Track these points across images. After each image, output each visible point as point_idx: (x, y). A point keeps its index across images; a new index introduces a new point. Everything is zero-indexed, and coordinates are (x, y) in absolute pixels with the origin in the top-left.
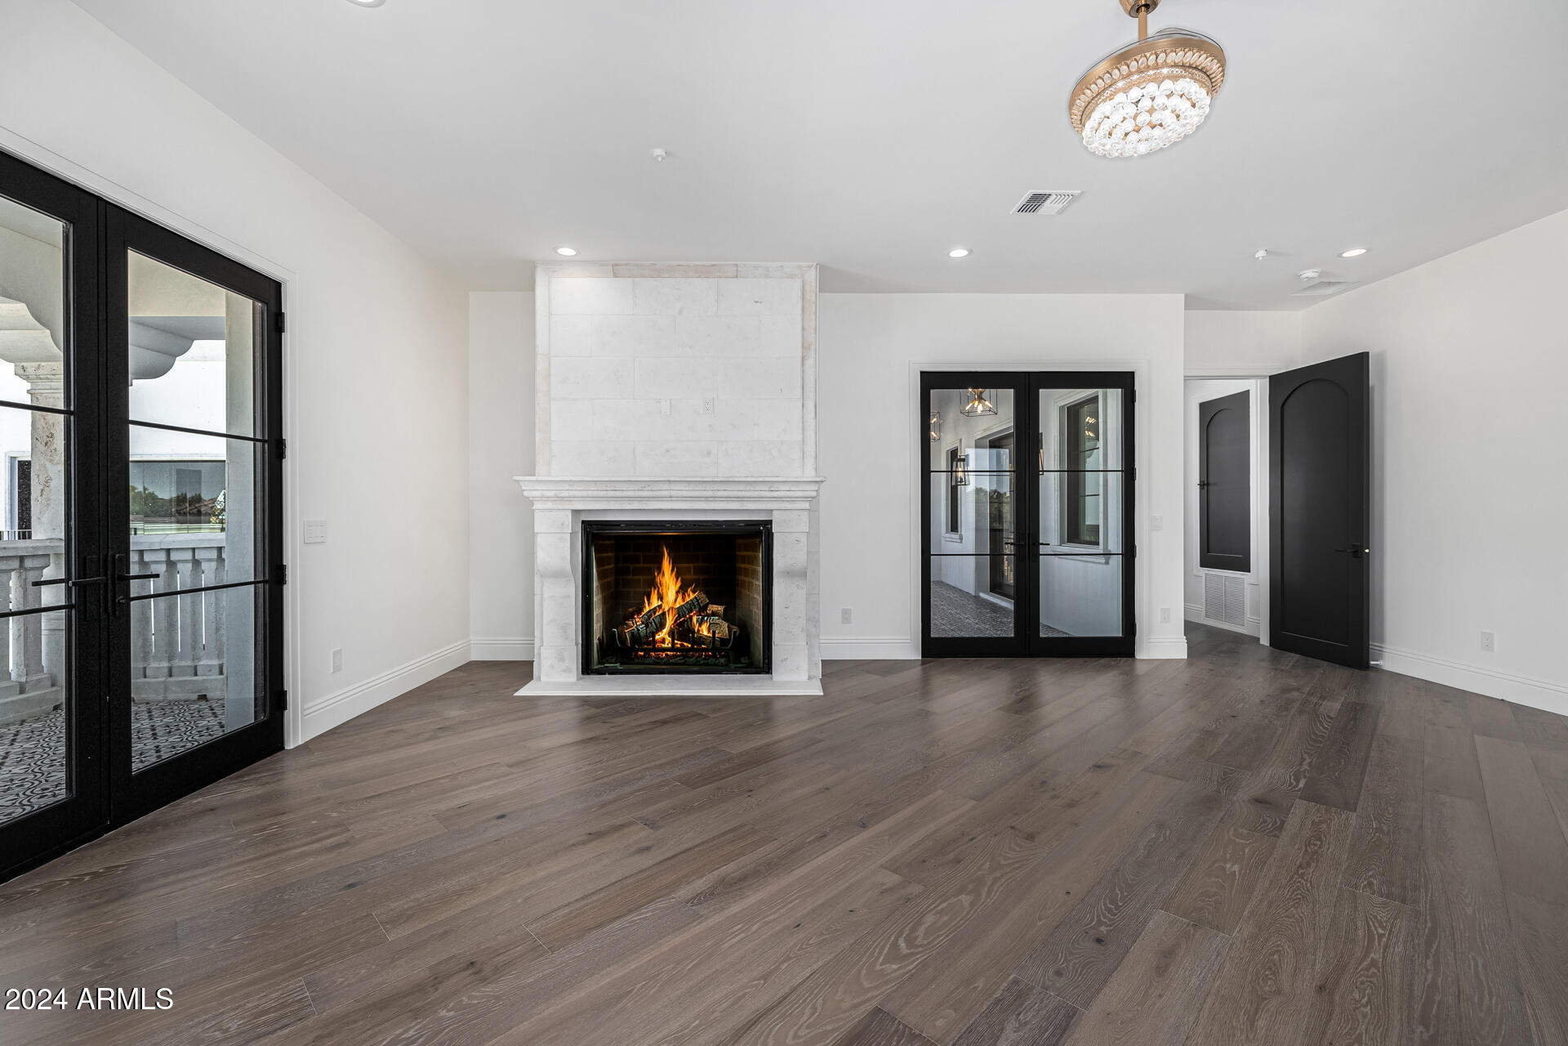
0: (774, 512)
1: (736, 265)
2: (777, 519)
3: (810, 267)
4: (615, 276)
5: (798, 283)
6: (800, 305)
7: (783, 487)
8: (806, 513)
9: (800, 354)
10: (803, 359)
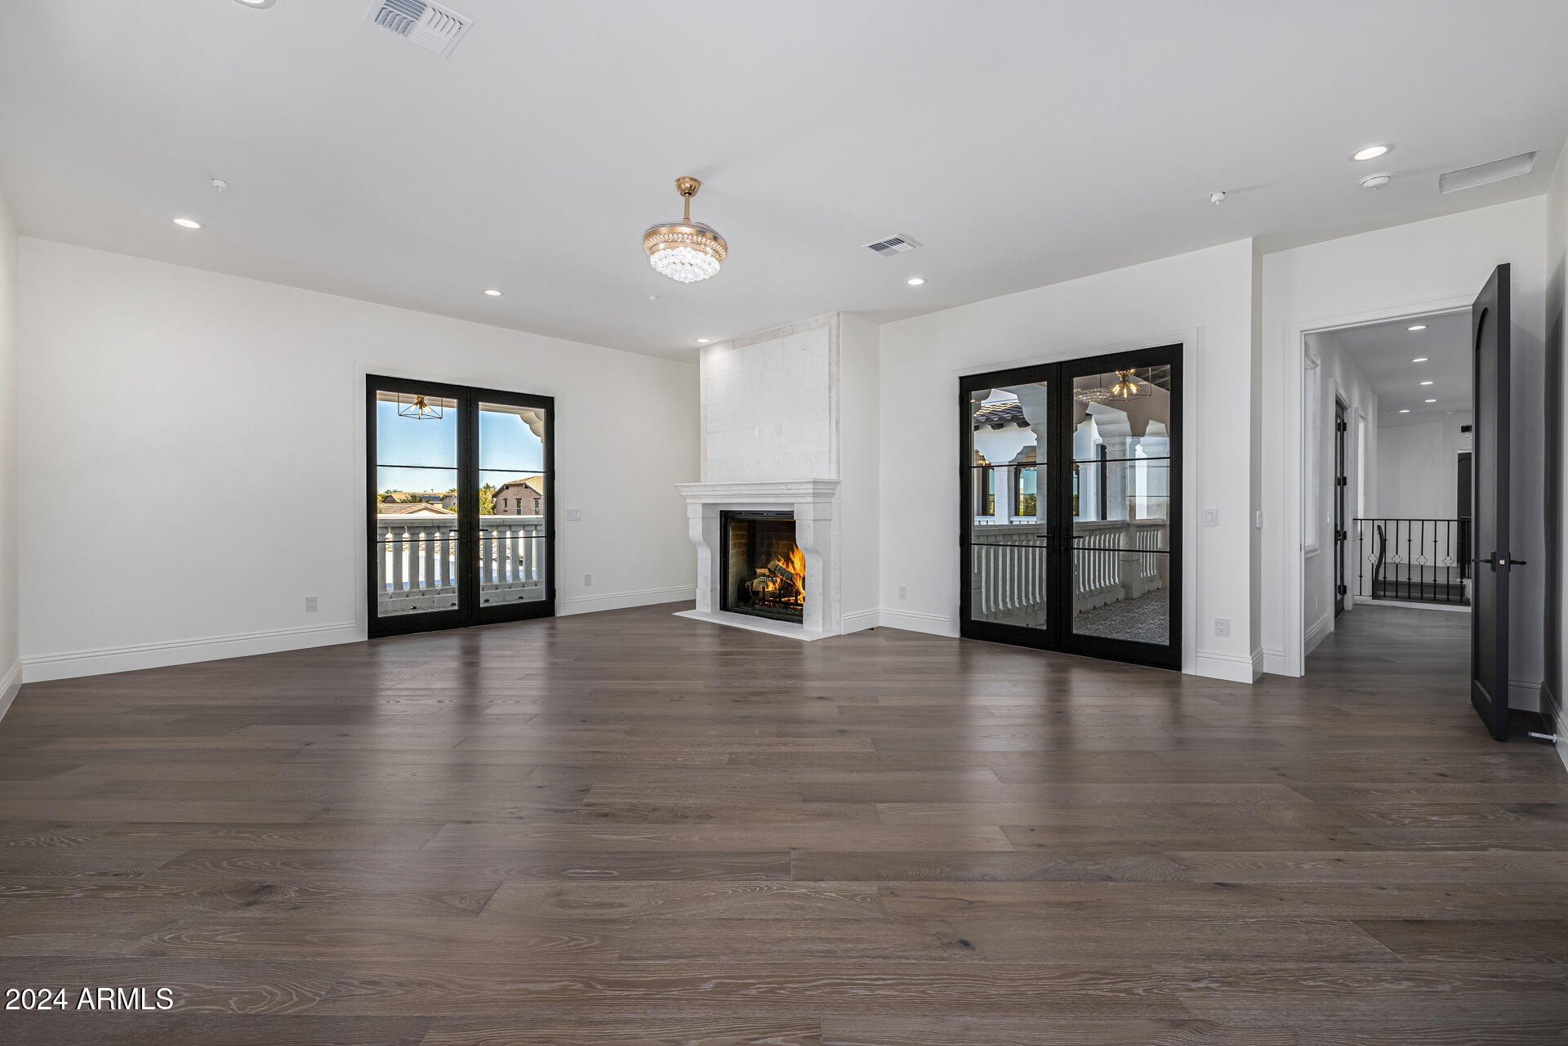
0: (795, 505)
1: (792, 325)
2: (796, 509)
3: (833, 315)
4: (734, 348)
5: (827, 328)
6: (827, 347)
7: (794, 487)
8: (812, 505)
9: (827, 385)
10: (830, 387)
